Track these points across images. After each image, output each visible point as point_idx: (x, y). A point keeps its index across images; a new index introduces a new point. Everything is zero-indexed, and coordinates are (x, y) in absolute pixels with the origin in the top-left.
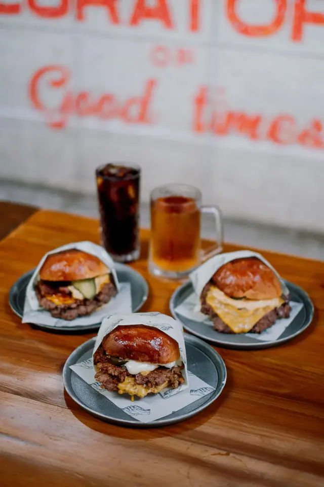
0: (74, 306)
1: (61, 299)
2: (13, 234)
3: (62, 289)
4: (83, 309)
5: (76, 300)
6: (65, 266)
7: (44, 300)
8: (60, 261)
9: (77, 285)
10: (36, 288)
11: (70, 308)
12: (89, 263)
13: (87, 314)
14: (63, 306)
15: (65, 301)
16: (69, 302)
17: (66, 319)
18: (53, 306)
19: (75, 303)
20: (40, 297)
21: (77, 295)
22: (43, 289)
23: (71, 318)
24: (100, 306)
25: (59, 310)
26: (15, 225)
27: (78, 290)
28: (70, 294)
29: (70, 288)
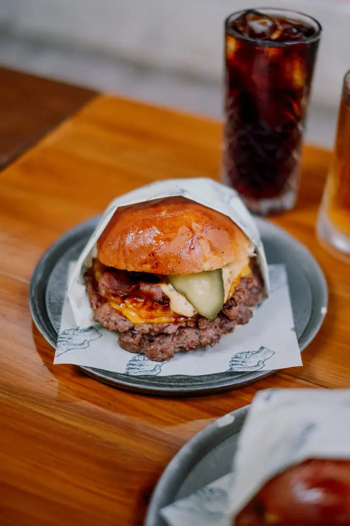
0: (172, 329)
1: (144, 312)
2: (51, 140)
3: (145, 288)
4: (191, 335)
5: (177, 316)
6: (157, 238)
7: (106, 308)
8: (146, 225)
9: (181, 284)
10: (89, 276)
11: (162, 334)
12: (211, 234)
13: (201, 347)
14: (146, 328)
15: (152, 317)
16: (162, 319)
17: (152, 358)
18: (124, 325)
19: (176, 323)
20: (95, 299)
21: (180, 306)
22: (104, 282)
23: (165, 356)
24: (230, 330)
25: (139, 336)
26: (55, 120)
27: (184, 294)
28: (165, 302)
29: (166, 289)
